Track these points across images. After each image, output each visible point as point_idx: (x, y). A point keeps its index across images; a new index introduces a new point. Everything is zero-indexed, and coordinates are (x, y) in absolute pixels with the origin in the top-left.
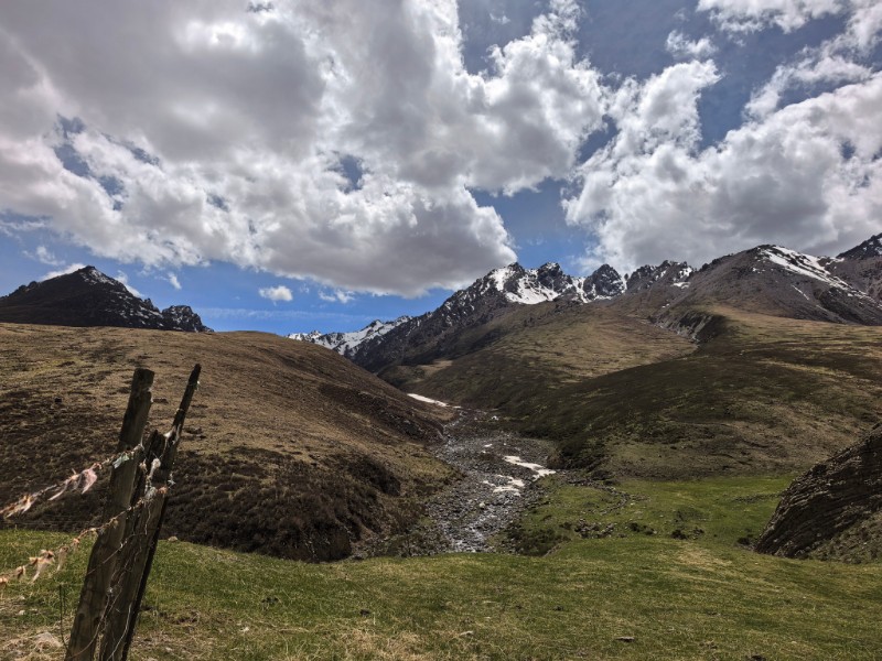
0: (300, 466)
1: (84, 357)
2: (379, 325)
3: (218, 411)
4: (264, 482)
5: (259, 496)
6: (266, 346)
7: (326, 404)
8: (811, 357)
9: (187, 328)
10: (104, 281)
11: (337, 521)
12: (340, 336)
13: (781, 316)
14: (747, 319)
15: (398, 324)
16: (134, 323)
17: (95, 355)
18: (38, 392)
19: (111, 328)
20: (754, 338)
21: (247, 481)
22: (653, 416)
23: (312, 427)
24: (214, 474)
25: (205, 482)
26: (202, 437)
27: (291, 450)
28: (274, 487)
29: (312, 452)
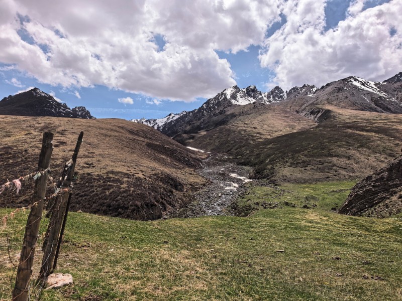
0: (139, 179)
1: (37, 130)
2: (173, 115)
3: (100, 155)
4: (122, 186)
5: (120, 192)
6: (121, 125)
7: (149, 151)
8: (368, 128)
9: (84, 117)
10: (43, 95)
11: (156, 203)
12: (155, 120)
13: (356, 110)
14: (341, 111)
15: (182, 115)
16: (59, 115)
18: (16, 147)
19: (48, 117)
20: (344, 120)
21: (115, 186)
22: (297, 155)
23: (143, 162)
24: (99, 183)
25: (96, 186)
26: (93, 167)
27: (134, 172)
28: (127, 188)
29: (144, 173)
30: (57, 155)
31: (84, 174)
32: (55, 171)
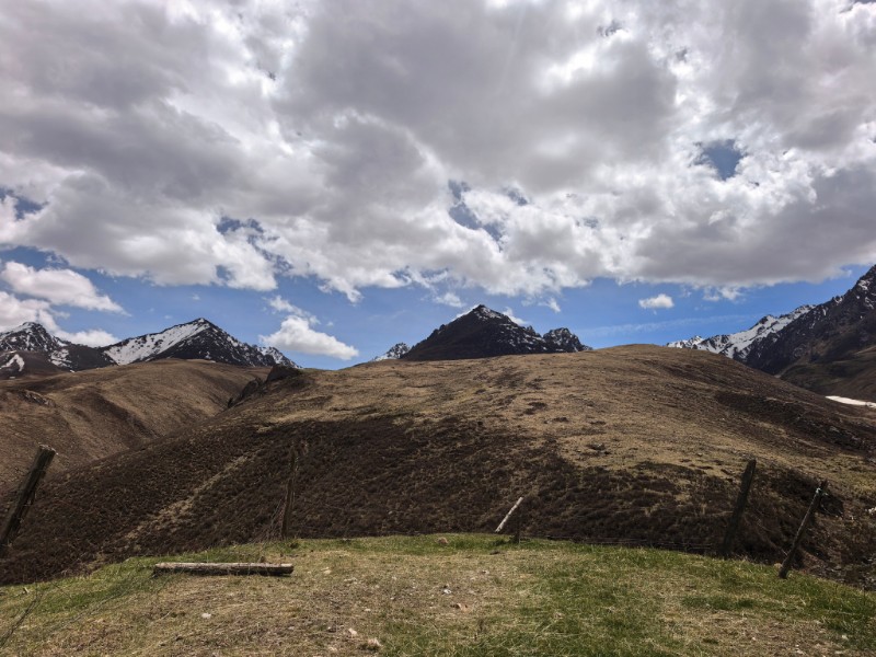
0: (713, 481)
1: (491, 384)
2: (771, 320)
3: (616, 427)
4: (678, 498)
5: (677, 513)
9: (568, 349)
10: (493, 316)
16: (522, 350)
17: (500, 382)
18: (465, 418)
19: (505, 357)
21: (660, 497)
23: (717, 439)
24: (626, 489)
25: (619, 497)
26: (607, 453)
27: (700, 464)
28: (691, 503)
29: (724, 467)
30: (534, 429)
31: (590, 469)
32: (534, 462)
